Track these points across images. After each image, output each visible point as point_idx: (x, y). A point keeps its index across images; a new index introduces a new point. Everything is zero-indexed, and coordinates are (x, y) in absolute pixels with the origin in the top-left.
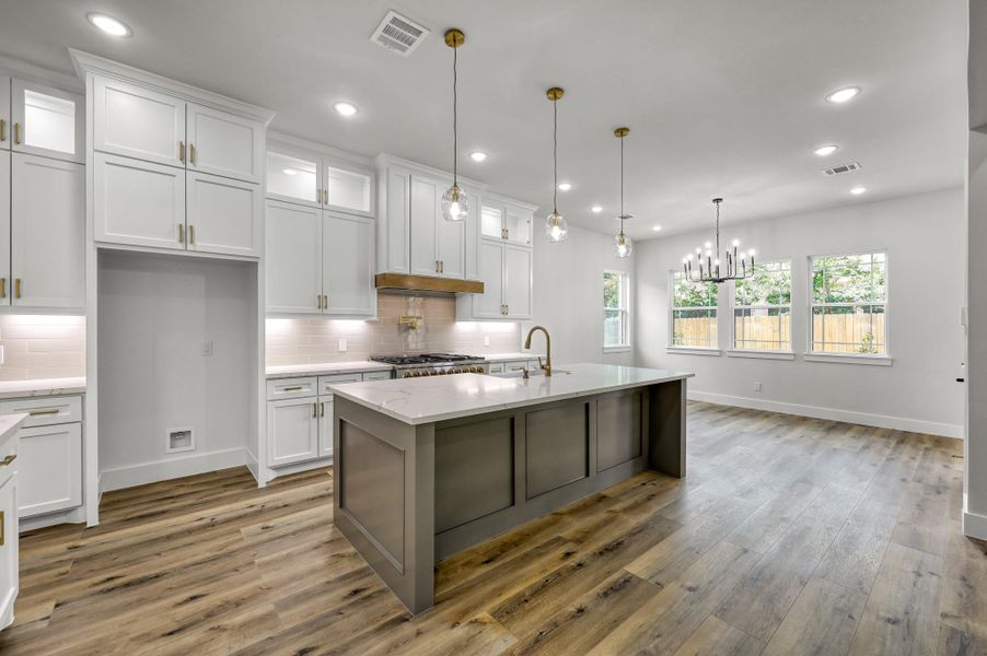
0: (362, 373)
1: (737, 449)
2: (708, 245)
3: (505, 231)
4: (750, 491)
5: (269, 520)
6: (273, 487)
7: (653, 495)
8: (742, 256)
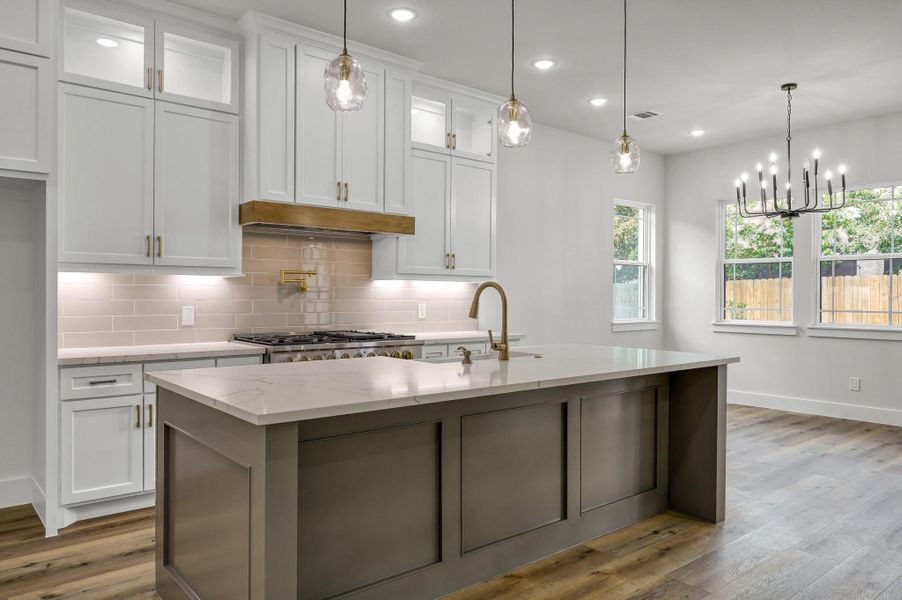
0: (214, 358)
1: (812, 480)
2: (773, 157)
3: (451, 136)
4: (824, 542)
5: (55, 585)
6: (67, 536)
7: (668, 549)
8: (828, 175)
